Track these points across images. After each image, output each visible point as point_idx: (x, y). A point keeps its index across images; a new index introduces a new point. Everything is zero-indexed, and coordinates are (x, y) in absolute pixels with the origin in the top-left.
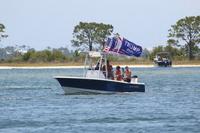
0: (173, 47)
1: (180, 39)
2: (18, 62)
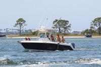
0: (93, 29)
1: (95, 26)
2: (31, 35)
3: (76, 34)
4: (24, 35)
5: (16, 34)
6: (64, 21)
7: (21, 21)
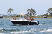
3: (39, 16)
4: (12, 17)
5: (8, 16)
6: (33, 10)
7: (10, 10)
